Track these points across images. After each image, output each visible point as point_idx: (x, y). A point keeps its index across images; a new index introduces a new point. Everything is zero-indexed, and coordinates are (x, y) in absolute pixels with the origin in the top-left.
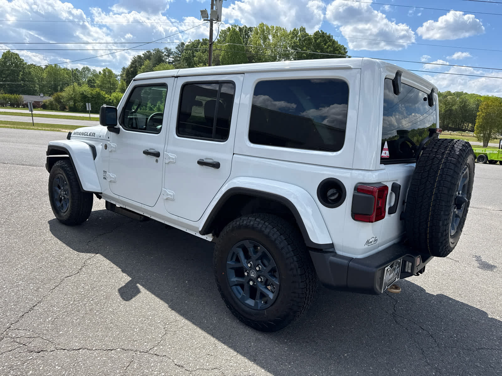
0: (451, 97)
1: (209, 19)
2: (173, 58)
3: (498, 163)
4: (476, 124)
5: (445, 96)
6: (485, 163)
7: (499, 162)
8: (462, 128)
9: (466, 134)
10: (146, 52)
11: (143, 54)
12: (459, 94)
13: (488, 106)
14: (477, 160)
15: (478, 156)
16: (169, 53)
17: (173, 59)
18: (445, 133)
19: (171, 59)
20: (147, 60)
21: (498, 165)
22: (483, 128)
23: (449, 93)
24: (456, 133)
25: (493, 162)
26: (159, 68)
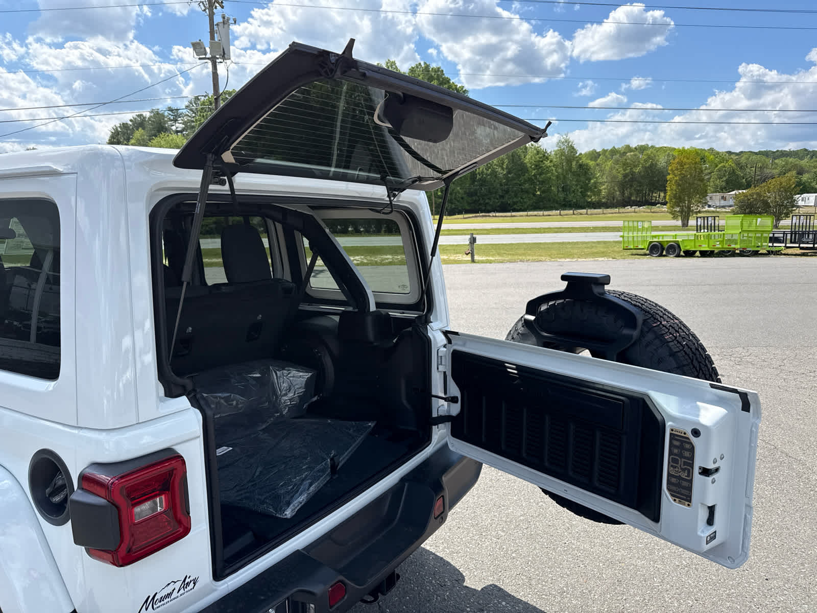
0: (632, 153)
1: (209, 56)
2: (183, 124)
3: (698, 254)
4: (669, 193)
5: (624, 153)
6: (678, 256)
7: (698, 252)
8: (652, 200)
9: (658, 210)
10: (135, 116)
11: (131, 121)
12: (642, 149)
13: (681, 164)
14: (666, 253)
15: (666, 246)
16: (175, 115)
17: (184, 126)
18: (626, 211)
19: (179, 126)
20: (140, 129)
21: (698, 257)
22: (678, 200)
23: (628, 148)
24: (643, 210)
25: (689, 254)
26: (157, 142)
